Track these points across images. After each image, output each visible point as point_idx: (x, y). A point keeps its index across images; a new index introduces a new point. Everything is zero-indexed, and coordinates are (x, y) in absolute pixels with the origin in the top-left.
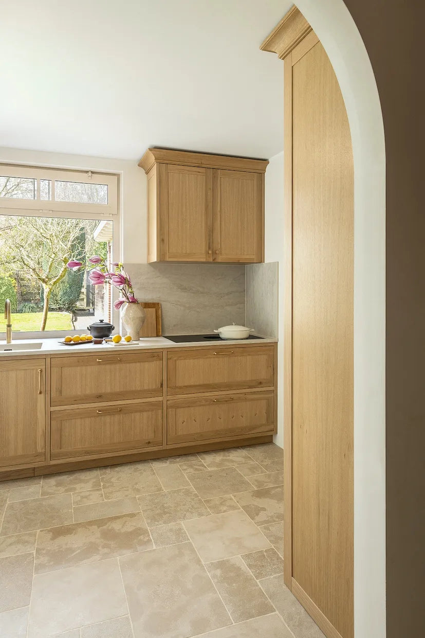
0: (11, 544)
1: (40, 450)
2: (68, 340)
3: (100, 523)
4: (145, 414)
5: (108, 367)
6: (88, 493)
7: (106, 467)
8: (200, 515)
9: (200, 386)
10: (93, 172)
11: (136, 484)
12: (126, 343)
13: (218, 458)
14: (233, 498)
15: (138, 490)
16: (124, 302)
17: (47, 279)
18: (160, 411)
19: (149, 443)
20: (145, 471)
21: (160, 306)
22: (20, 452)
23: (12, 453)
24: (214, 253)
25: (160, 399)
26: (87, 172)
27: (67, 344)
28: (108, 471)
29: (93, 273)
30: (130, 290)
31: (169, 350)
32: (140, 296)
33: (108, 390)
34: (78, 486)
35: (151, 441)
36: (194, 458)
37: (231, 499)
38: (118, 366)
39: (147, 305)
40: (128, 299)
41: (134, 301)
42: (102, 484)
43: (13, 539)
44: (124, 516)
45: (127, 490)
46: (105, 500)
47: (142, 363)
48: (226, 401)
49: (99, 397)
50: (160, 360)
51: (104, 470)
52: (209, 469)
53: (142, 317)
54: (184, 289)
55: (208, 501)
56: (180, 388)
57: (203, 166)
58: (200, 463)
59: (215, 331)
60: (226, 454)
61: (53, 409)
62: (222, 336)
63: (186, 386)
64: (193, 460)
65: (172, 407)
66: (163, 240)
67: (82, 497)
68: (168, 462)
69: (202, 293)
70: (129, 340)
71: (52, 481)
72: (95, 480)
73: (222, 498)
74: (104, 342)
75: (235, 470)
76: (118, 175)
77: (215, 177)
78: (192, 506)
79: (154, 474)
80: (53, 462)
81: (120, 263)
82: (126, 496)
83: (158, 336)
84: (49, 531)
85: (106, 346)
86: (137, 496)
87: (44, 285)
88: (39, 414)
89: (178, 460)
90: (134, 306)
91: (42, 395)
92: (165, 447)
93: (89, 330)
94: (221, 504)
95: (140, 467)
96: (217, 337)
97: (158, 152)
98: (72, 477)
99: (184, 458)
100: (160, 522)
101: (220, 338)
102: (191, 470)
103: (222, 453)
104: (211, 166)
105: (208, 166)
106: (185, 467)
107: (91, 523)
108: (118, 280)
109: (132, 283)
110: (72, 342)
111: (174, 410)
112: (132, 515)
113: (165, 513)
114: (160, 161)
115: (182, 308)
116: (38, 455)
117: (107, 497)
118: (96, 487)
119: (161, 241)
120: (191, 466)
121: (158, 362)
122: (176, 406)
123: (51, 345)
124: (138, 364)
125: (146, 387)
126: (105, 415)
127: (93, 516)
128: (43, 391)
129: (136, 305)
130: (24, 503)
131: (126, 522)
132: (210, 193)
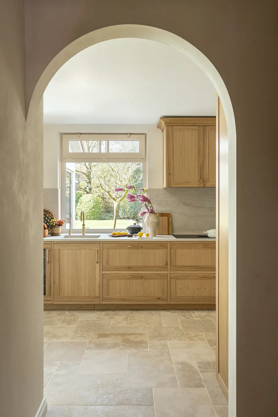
0: (78, 337)
1: (97, 295)
2: (113, 234)
3: (123, 335)
4: (157, 281)
5: (134, 250)
6: (120, 321)
7: (134, 310)
8: (180, 340)
9: (191, 266)
10: (130, 134)
11: (148, 320)
12: (146, 237)
13: (203, 314)
14: (204, 334)
15: (149, 324)
16: (146, 212)
17: (116, 198)
18: (166, 280)
19: (159, 299)
20: (155, 315)
21: (171, 216)
22: (87, 295)
23: (83, 295)
24: (204, 181)
25: (166, 272)
26: (127, 134)
27: (113, 237)
28: (135, 312)
29: (128, 195)
30: (150, 205)
31: (171, 243)
32: (157, 209)
33: (134, 264)
34: (116, 317)
35: (160, 298)
36: (188, 312)
37: (203, 335)
38: (140, 251)
39: (162, 215)
40: (148, 210)
41: (152, 212)
42: (129, 318)
43: (79, 335)
44: (137, 334)
45: (142, 323)
46: (129, 325)
47: (155, 250)
48: (210, 278)
49: (129, 268)
50: (166, 248)
51: (133, 312)
52: (195, 319)
53: (157, 222)
54: (187, 205)
55: (188, 334)
56: (178, 267)
57: (196, 125)
58: (190, 315)
59: (204, 232)
60: (210, 312)
61: (104, 272)
62: (208, 236)
63: (182, 266)
64: (187, 313)
65: (173, 278)
66: (170, 174)
67: (117, 322)
68: (171, 312)
69: (199, 207)
70: (148, 235)
71: (104, 313)
72: (125, 315)
73: (197, 334)
74: (134, 236)
75: (212, 321)
76: (145, 134)
77: (204, 131)
78: (177, 335)
79: (161, 317)
80: (104, 303)
81: (145, 189)
82: (141, 325)
83: (169, 234)
84: (98, 334)
85: (135, 238)
86: (147, 326)
87: (114, 202)
88: (96, 275)
89: (177, 312)
90: (152, 215)
91: (98, 264)
92: (169, 302)
93: (127, 229)
94: (195, 337)
95: (154, 312)
96: (206, 236)
97: (166, 119)
98: (114, 312)
99: (182, 311)
100: (156, 340)
101: (208, 237)
102: (184, 318)
103: (207, 311)
104: (202, 125)
105: (200, 125)
106: (180, 316)
107: (119, 334)
108: (142, 199)
109: (151, 201)
110: (116, 235)
111: (175, 280)
112: (142, 334)
113: (160, 336)
114: (168, 125)
115: (186, 217)
116: (96, 297)
117: (130, 324)
118: (126, 318)
119: (169, 174)
120: (184, 316)
121: (164, 250)
122: (176, 278)
123: (105, 237)
124: (152, 250)
125: (157, 265)
126: (133, 279)
127: (121, 331)
128: (99, 262)
129: (154, 214)
130: (88, 321)
131: (137, 337)
132: (201, 143)
